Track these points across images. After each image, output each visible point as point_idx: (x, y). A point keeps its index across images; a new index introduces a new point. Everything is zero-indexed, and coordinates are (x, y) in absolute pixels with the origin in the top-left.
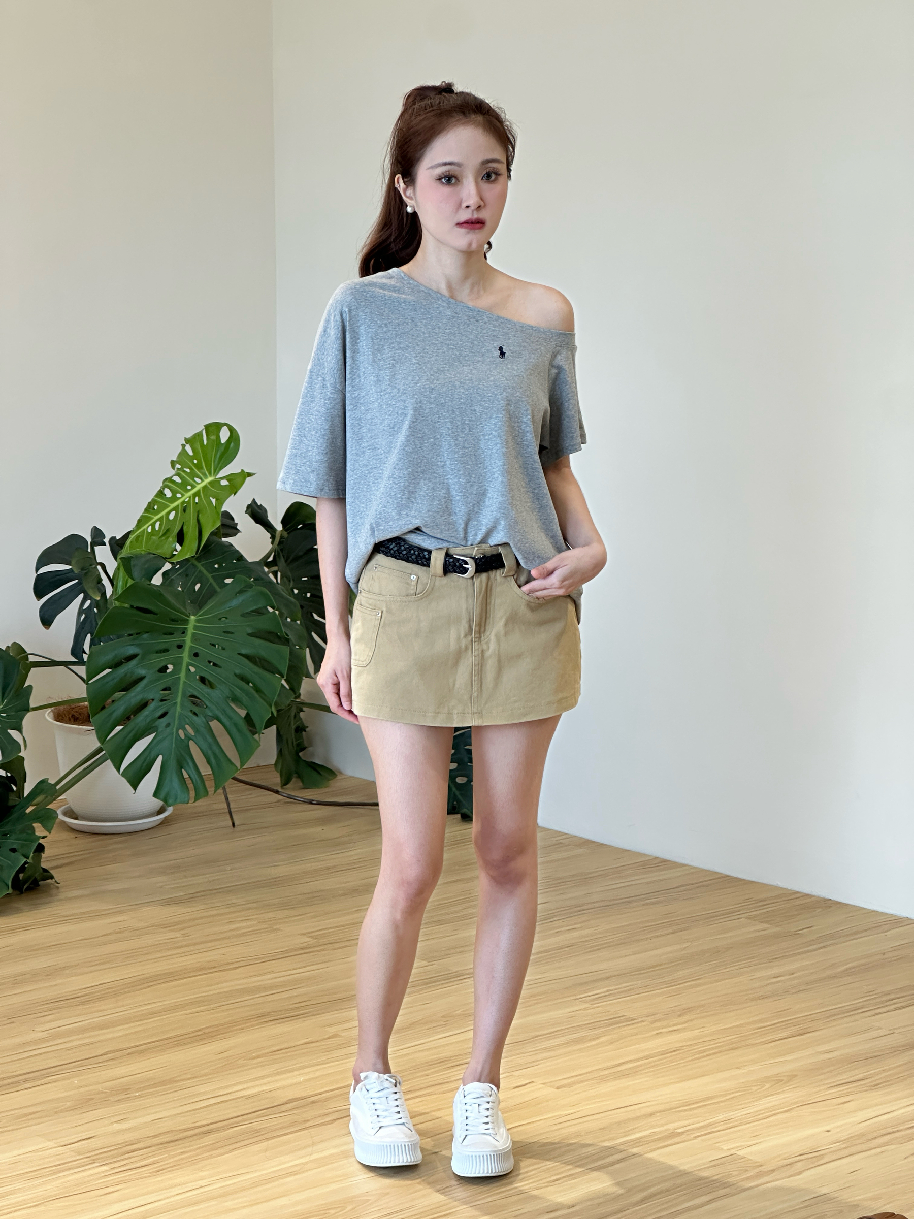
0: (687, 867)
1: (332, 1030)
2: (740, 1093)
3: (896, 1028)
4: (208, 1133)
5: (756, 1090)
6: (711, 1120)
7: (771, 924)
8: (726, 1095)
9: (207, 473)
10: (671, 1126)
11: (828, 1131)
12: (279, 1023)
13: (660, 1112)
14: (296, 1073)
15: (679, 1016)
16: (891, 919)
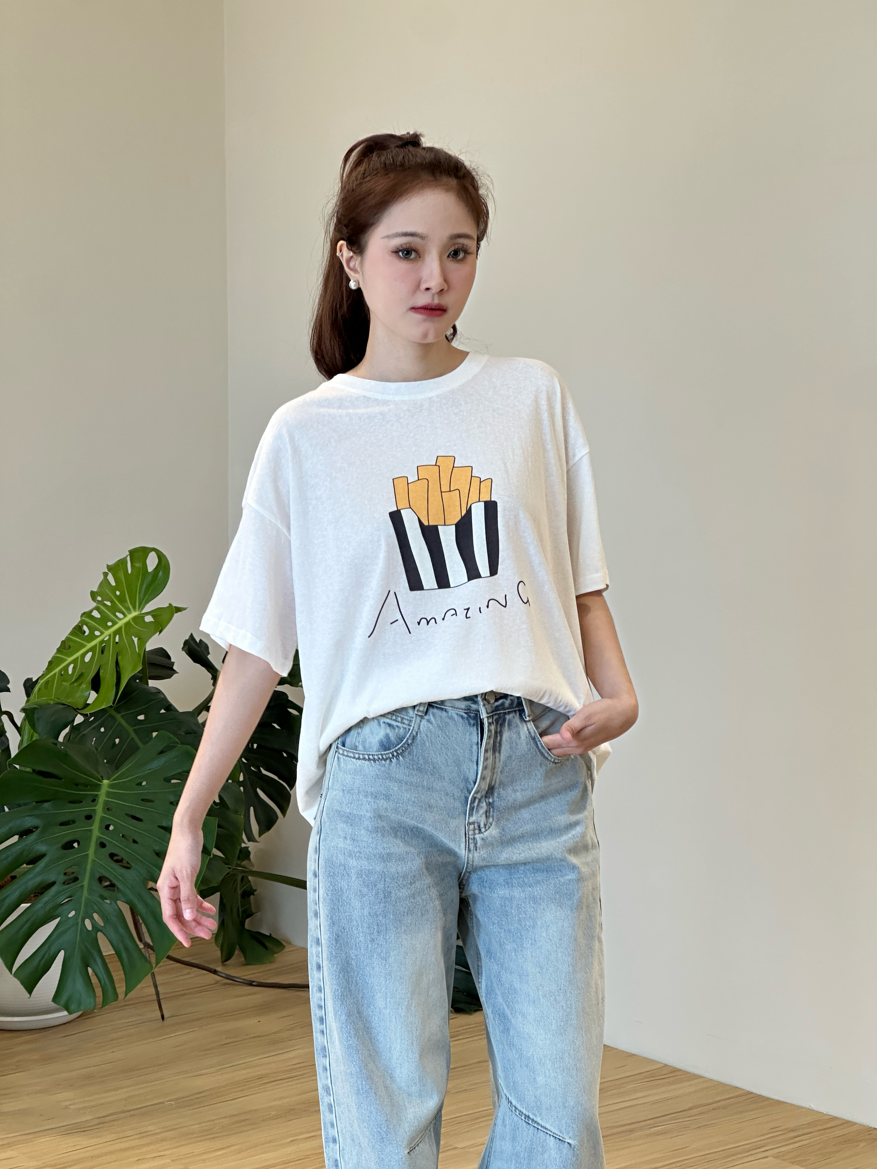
9: (131, 608)
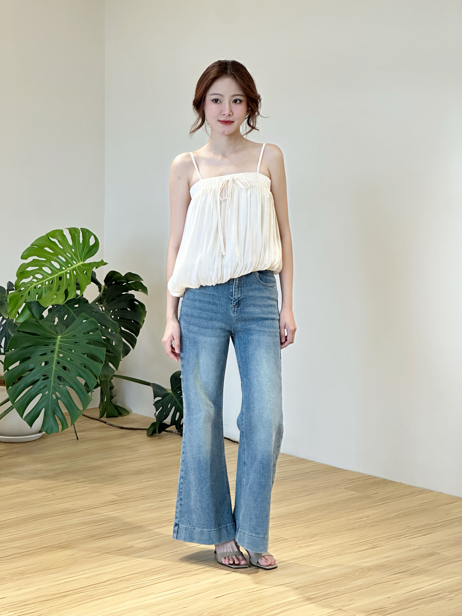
0: (313, 462)
1: (130, 544)
2: (342, 578)
3: (423, 545)
4: (65, 596)
5: (351, 576)
6: (328, 592)
7: (356, 492)
8: (335, 579)
10: (308, 595)
11: (389, 598)
12: (103, 540)
13: (302, 587)
14: (112, 565)
15: (311, 538)
16: (419, 490)
